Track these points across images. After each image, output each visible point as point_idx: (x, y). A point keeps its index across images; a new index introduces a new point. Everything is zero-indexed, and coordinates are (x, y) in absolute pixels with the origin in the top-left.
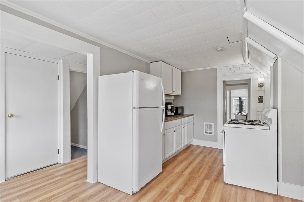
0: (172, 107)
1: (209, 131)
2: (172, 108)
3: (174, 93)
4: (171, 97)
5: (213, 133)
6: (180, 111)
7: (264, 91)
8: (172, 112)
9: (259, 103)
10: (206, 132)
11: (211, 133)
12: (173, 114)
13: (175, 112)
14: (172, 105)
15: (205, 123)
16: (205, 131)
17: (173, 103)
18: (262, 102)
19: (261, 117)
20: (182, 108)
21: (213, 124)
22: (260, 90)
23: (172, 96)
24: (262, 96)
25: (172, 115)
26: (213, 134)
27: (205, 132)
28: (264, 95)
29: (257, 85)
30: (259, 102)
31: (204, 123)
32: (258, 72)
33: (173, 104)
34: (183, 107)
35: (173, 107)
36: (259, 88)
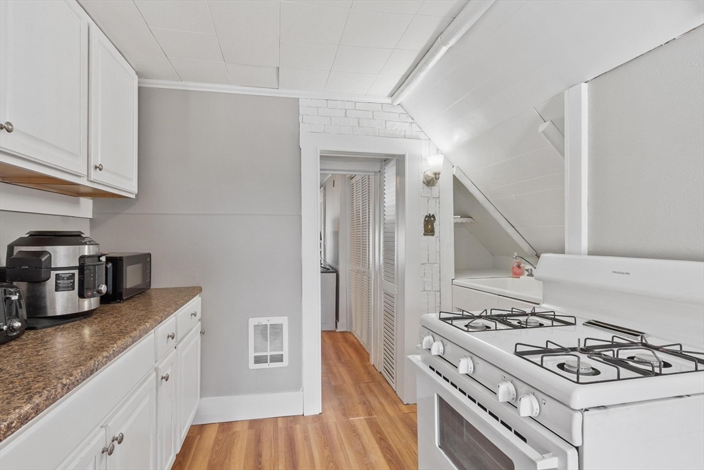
0: (82, 258)
1: (269, 353)
2: (81, 269)
3: (95, 175)
4: (78, 203)
5: (286, 358)
6: (131, 278)
7: (437, 201)
8: (82, 295)
9: (426, 237)
10: (258, 360)
11: (279, 359)
12: (87, 304)
13: (104, 288)
14: (86, 250)
15: (253, 322)
16: (252, 355)
17: (87, 233)
18: (433, 235)
19: (430, 280)
20: (145, 260)
21: (283, 320)
22: (429, 196)
23: (82, 199)
24: (433, 216)
25: (86, 308)
26: (285, 363)
27: (252, 360)
28: (437, 213)
29: (422, 178)
30: (424, 235)
31: (250, 320)
32: (422, 136)
33: (91, 243)
34: (149, 255)
35: (88, 262)
36: (427, 188)
